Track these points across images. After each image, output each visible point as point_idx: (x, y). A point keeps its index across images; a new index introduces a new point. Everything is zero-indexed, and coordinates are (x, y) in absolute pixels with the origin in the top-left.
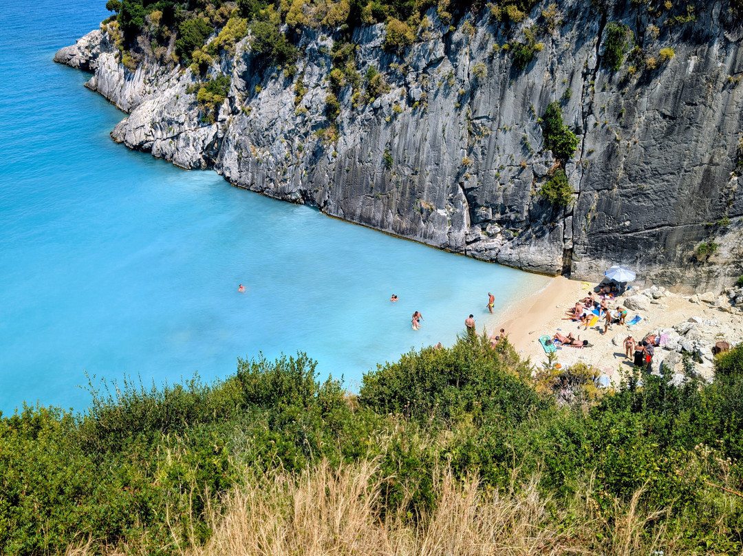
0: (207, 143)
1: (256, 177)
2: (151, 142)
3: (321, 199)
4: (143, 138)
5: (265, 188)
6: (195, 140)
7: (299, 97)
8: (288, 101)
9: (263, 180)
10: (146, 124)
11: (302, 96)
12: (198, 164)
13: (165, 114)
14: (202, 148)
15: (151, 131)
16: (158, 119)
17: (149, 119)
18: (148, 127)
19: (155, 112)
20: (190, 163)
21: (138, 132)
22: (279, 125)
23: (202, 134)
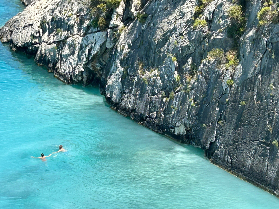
0: (94, 52)
1: (138, 102)
2: (37, 46)
3: (207, 139)
4: (29, 39)
5: (147, 117)
6: (81, 47)
7: (201, 7)
8: (188, 10)
9: (146, 106)
10: (35, 23)
11: (205, 6)
12: (80, 78)
13: (57, 12)
14: (88, 58)
15: (39, 32)
16: (49, 18)
17: (39, 17)
18: (36, 27)
19: (48, 9)
20: (71, 76)
21: (25, 31)
22: (173, 39)
23: (90, 41)
